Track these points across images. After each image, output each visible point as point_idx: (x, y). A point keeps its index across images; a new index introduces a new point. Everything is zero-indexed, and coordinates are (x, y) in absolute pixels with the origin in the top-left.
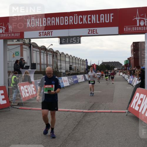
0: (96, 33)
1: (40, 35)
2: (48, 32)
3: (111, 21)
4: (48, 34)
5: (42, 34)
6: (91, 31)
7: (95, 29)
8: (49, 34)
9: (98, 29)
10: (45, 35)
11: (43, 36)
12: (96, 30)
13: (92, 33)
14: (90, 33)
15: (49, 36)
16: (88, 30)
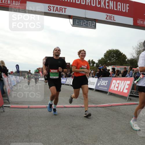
0: (114, 20)
1: (50, 10)
2: (60, 8)
3: (127, 12)
5: (52, 8)
6: (108, 16)
7: (112, 16)
8: (61, 11)
9: (115, 16)
10: (57, 11)
12: (114, 16)
13: (109, 19)
14: (108, 19)
15: (61, 13)
16: (106, 15)
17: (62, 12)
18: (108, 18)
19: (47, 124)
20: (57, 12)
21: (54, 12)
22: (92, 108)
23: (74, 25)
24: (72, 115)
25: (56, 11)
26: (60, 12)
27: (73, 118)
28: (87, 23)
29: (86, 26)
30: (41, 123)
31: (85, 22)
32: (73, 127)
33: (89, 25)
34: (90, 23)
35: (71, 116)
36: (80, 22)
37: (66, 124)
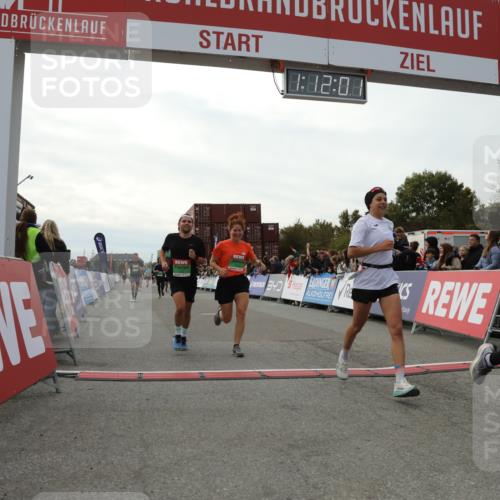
0: (429, 70)
1: (205, 44)
2: (240, 36)
3: (476, 38)
4: (240, 42)
5: (213, 38)
6: (409, 58)
7: (423, 56)
8: (244, 46)
9: (432, 54)
10: (230, 48)
11: (218, 47)
12: (428, 57)
13: (412, 68)
14: (407, 68)
15: (244, 53)
16: (402, 53)
17: (248, 49)
18: (408, 63)
19: (203, 436)
20: (229, 52)
21: (221, 52)
22: (357, 379)
23: (290, 92)
24: (288, 403)
25: (225, 48)
26: (240, 49)
27: (294, 413)
28: (335, 85)
29: (332, 96)
30: (183, 432)
31: (327, 80)
32: (291, 446)
33: (343, 91)
34: (344, 82)
35: (284, 407)
36: (309, 83)
37: (269, 434)
